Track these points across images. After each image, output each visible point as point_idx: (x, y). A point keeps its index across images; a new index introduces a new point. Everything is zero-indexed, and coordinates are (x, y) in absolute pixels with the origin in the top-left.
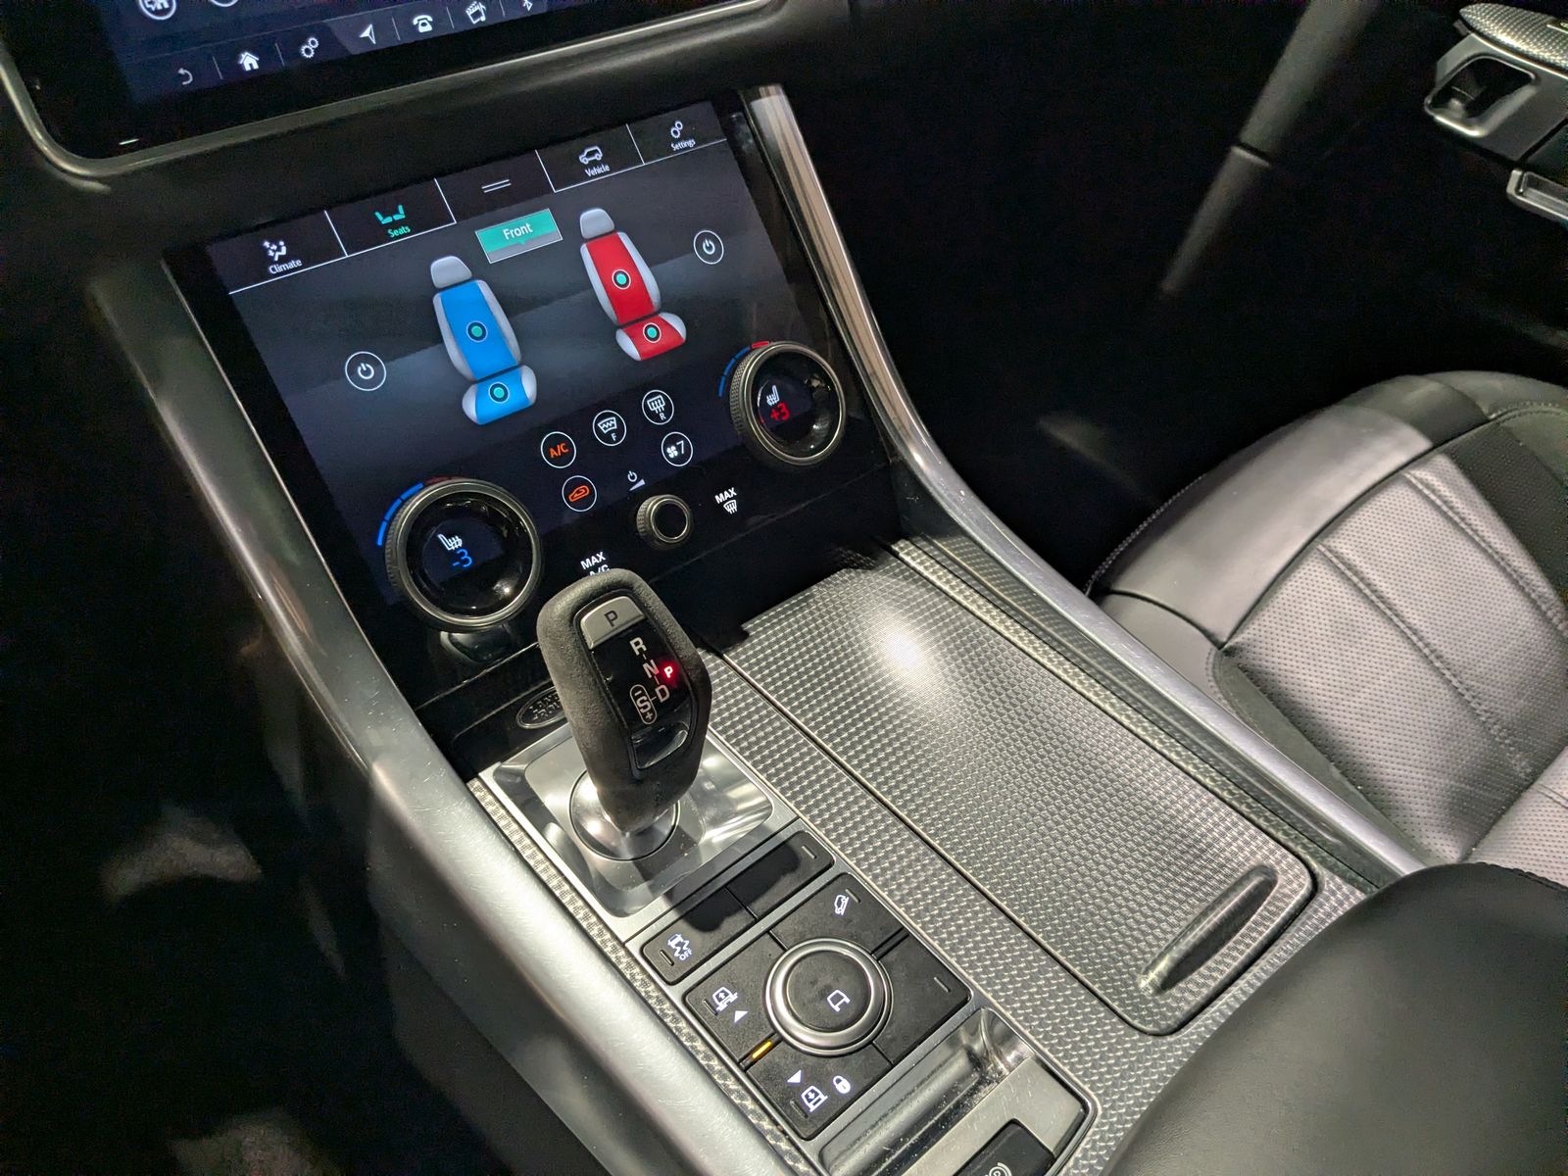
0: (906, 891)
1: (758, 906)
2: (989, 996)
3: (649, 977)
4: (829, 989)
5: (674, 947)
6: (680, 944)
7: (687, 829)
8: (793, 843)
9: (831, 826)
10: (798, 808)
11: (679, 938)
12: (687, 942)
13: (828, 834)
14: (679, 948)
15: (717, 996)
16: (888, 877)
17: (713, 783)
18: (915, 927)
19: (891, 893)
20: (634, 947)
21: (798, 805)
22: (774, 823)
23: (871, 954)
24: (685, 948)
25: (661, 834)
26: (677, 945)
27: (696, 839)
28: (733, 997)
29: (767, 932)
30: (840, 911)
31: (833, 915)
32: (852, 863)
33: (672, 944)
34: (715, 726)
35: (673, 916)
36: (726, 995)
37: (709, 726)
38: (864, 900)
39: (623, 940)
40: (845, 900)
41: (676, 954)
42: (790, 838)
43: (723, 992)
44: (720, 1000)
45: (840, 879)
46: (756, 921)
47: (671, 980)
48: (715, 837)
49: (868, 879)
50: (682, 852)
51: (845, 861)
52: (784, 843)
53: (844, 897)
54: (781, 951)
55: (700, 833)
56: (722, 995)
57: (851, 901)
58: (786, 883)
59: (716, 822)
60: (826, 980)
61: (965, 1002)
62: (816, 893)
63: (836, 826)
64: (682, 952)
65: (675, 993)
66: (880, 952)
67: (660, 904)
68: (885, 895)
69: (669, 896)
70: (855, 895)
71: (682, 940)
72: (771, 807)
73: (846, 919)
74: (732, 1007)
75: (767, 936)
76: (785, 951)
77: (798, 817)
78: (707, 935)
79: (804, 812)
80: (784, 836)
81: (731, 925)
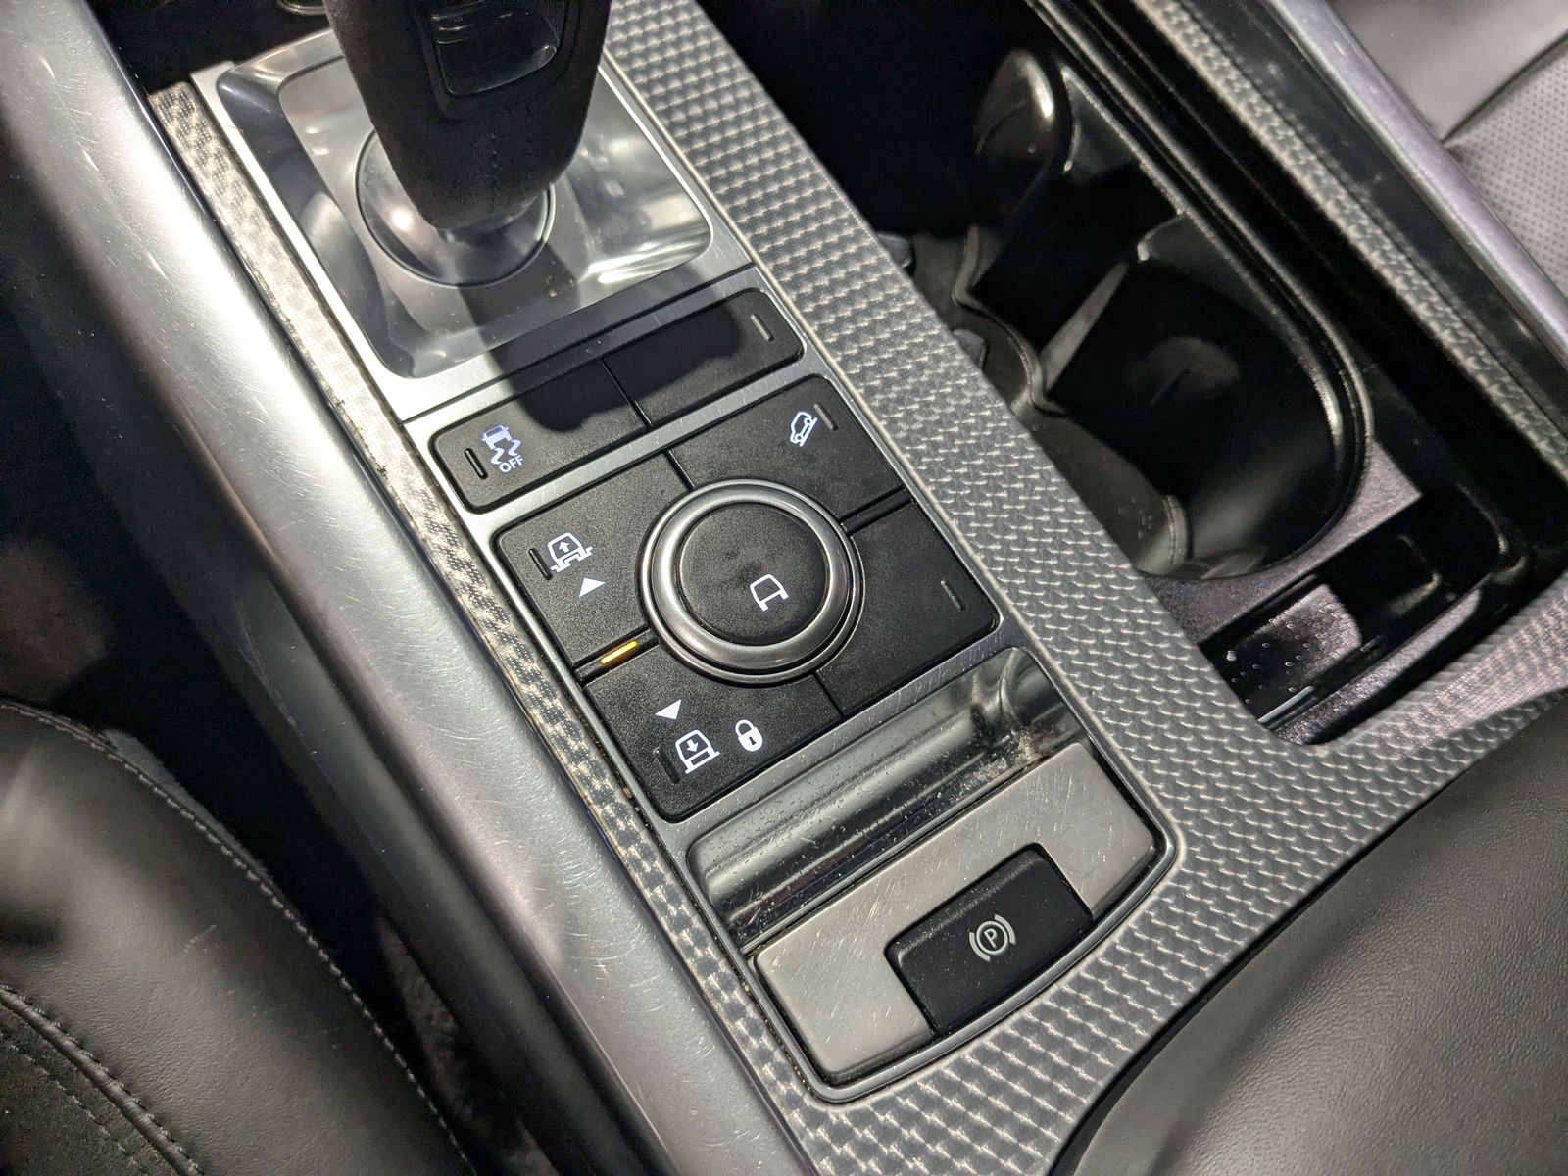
0: (917, 427)
1: (655, 404)
2: (1029, 628)
3: (439, 491)
4: (755, 571)
5: (492, 447)
6: (502, 444)
7: (563, 253)
8: (736, 307)
9: (808, 289)
10: (756, 246)
11: (504, 434)
12: (517, 443)
13: (800, 301)
14: (500, 451)
15: (556, 546)
16: (892, 395)
17: (622, 185)
18: (924, 490)
19: (892, 425)
20: (421, 433)
21: (756, 242)
22: (707, 266)
23: (838, 522)
24: (511, 452)
25: (516, 251)
26: (497, 445)
27: (573, 270)
28: (583, 553)
29: (664, 451)
30: (799, 439)
31: (785, 443)
32: (834, 361)
33: (491, 441)
34: (613, 48)
35: (497, 393)
36: (573, 547)
37: (605, 51)
38: (843, 427)
39: (402, 417)
40: (811, 422)
41: (495, 460)
42: (733, 297)
43: (566, 540)
44: (560, 553)
45: (808, 385)
46: (648, 429)
47: (476, 503)
48: (610, 272)
49: (857, 393)
50: (547, 289)
51: (821, 355)
52: (721, 303)
53: (810, 417)
54: (682, 488)
55: (584, 263)
56: (564, 546)
57: (820, 425)
58: (712, 374)
59: (613, 247)
60: (750, 554)
61: (987, 630)
62: (762, 401)
63: (818, 291)
64: (505, 458)
65: (481, 527)
66: (854, 521)
67: (479, 368)
68: (881, 425)
69: (498, 356)
70: (829, 416)
71: (509, 438)
72: (708, 234)
73: (805, 454)
74: (579, 570)
75: (662, 459)
76: (690, 489)
77: (753, 263)
78: (556, 438)
79: (766, 257)
80: (723, 290)
81: (601, 427)
